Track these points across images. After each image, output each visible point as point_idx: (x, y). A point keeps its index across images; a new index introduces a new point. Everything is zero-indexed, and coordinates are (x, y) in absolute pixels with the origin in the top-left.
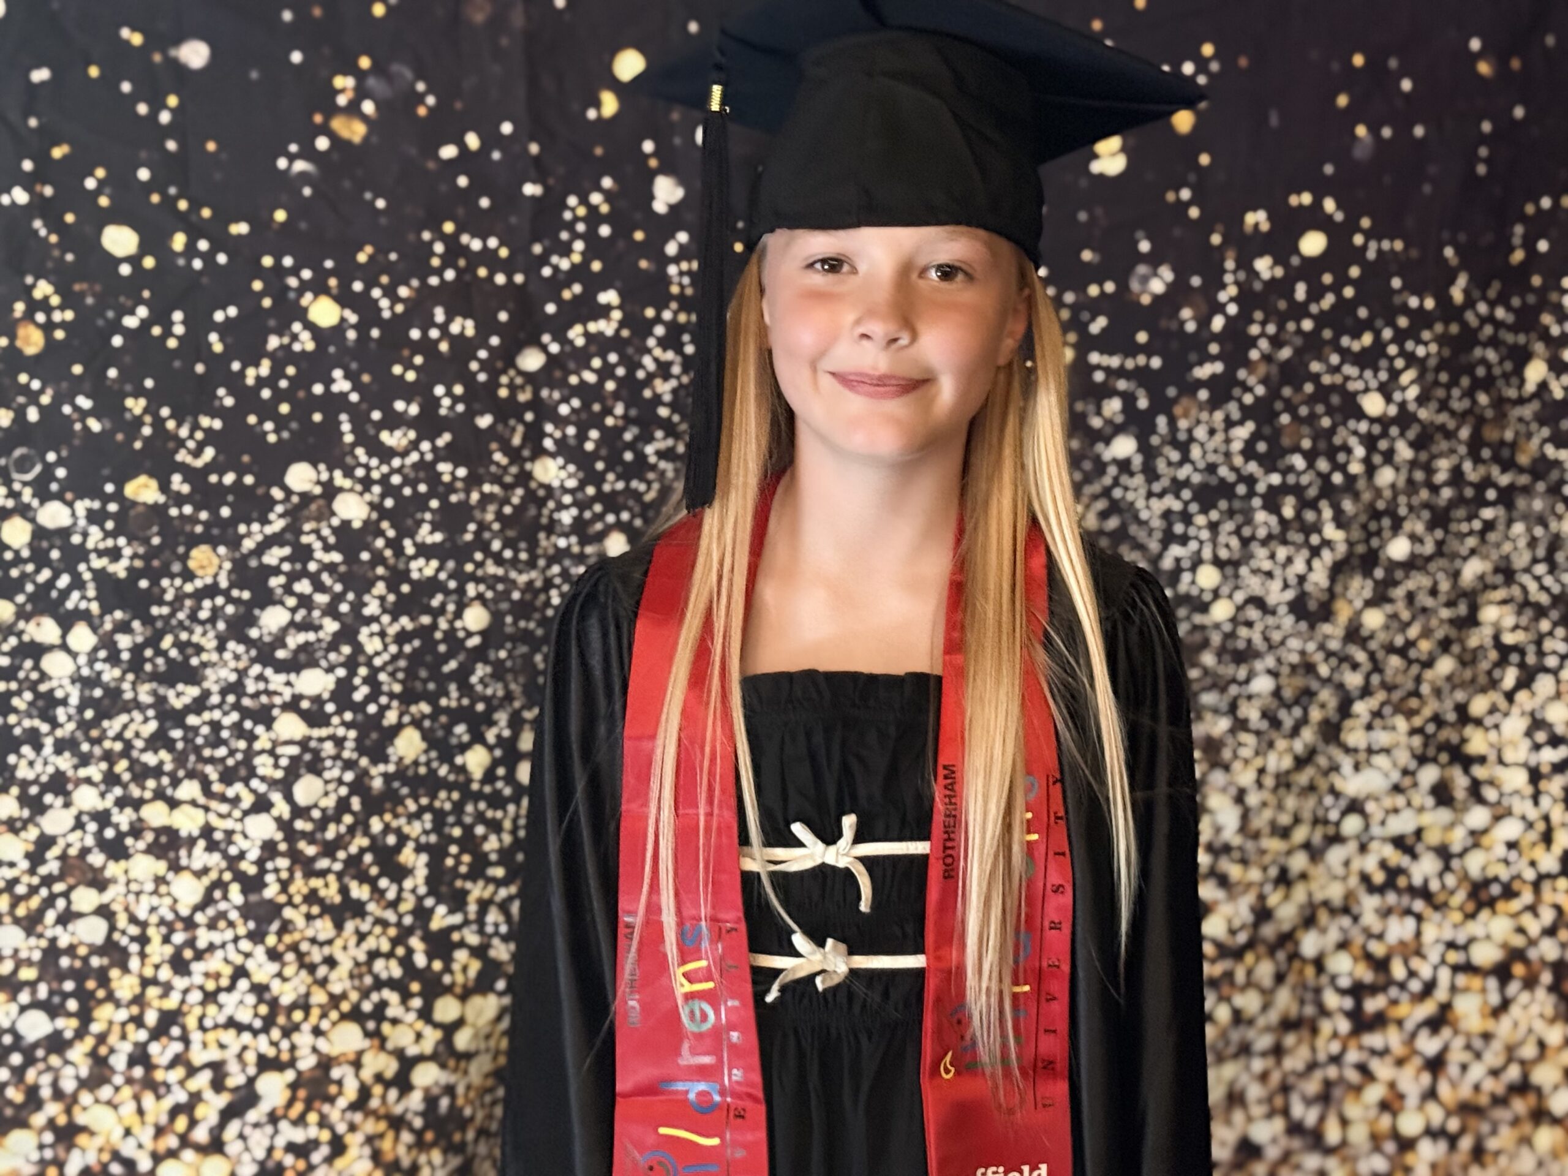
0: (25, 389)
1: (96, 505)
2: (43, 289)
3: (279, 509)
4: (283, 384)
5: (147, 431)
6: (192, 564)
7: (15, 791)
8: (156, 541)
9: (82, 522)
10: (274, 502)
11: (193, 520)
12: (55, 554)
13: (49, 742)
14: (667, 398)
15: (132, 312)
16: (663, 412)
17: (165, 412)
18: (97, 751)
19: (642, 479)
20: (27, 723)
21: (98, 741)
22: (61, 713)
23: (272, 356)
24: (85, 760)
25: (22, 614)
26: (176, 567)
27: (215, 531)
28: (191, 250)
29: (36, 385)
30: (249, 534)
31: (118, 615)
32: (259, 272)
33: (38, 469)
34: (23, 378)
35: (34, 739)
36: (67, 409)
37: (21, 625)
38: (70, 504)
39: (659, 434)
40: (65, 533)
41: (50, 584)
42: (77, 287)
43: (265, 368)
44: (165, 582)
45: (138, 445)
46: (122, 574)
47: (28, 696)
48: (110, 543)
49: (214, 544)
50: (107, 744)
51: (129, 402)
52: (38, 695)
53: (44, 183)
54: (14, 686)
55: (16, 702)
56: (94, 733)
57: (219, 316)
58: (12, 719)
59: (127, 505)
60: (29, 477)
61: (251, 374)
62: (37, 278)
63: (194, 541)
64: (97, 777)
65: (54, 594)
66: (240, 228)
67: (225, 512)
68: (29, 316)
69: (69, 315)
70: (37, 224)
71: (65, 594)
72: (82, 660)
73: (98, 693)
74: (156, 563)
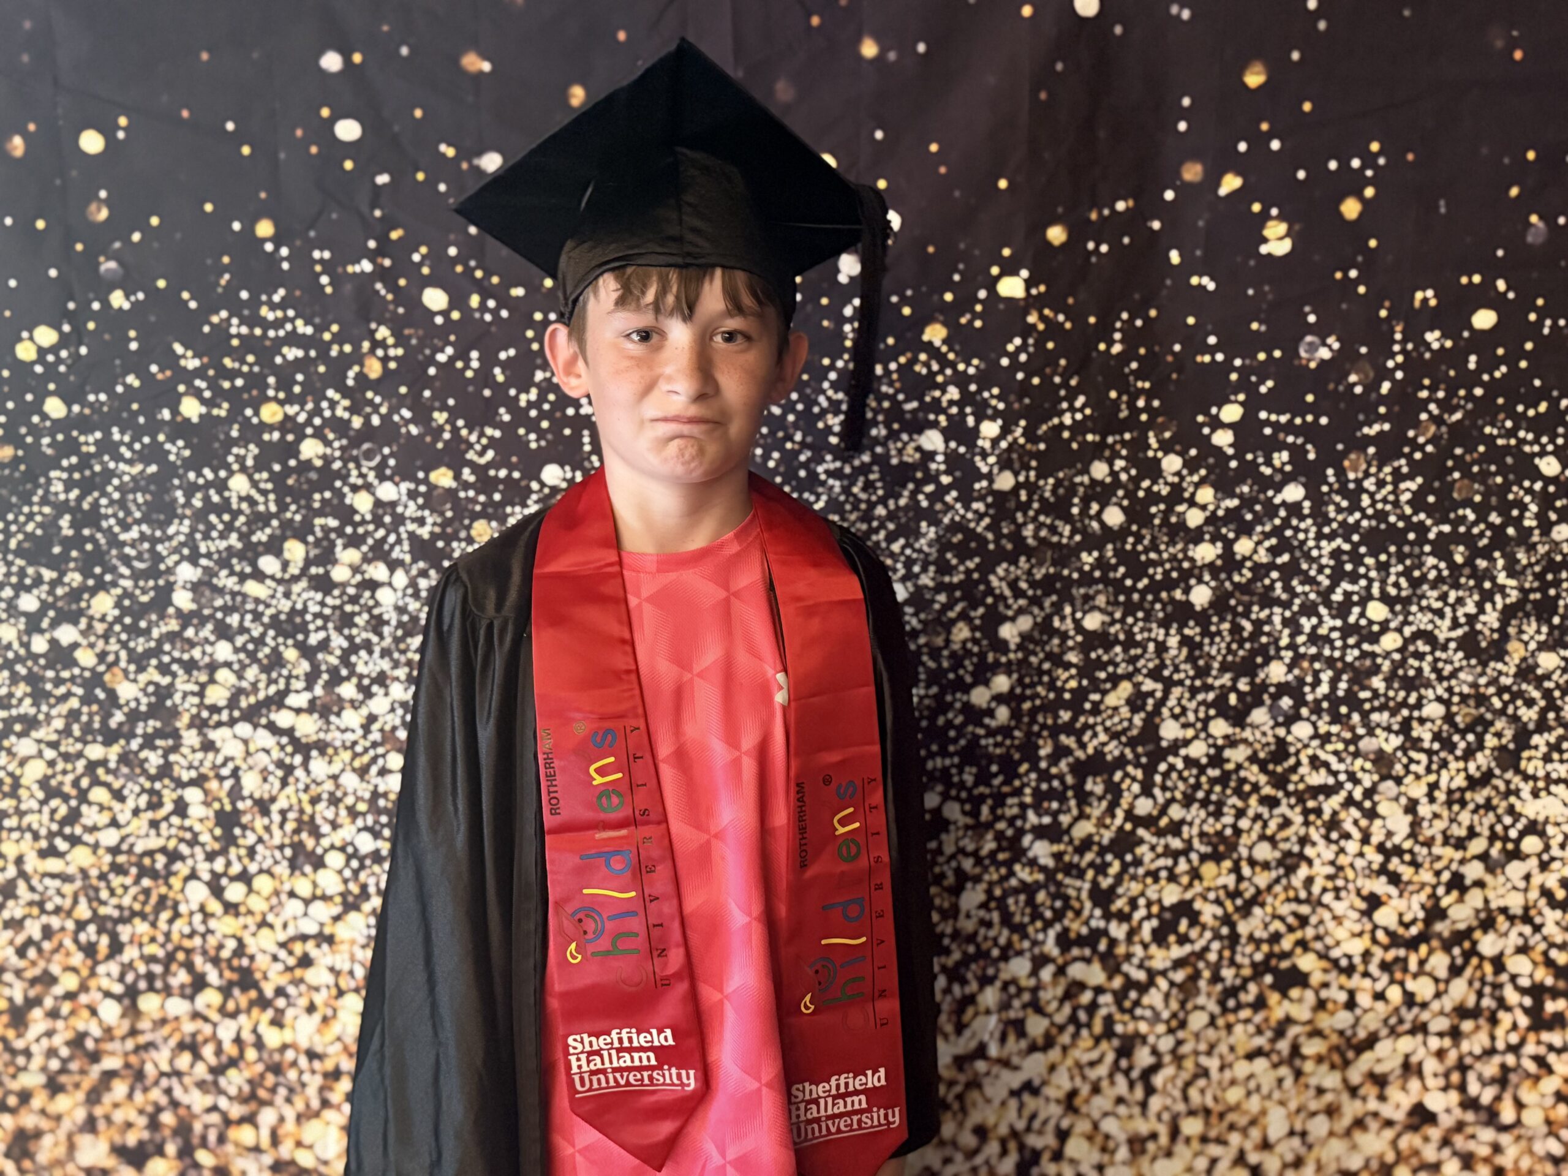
0: (371, 403)
1: (412, 486)
2: (383, 332)
3: (534, 497)
4: (546, 407)
5: (447, 436)
6: (473, 533)
7: (354, 680)
8: (449, 514)
9: (404, 498)
10: (531, 491)
11: (474, 501)
12: (387, 519)
13: (377, 650)
14: (837, 429)
15: (442, 351)
16: (834, 440)
17: (460, 423)
18: (403, 659)
19: (812, 492)
20: (364, 635)
21: (403, 652)
22: (386, 630)
23: (538, 386)
24: (396, 665)
25: (366, 560)
26: (463, 534)
27: (490, 510)
28: (483, 308)
29: (378, 400)
30: (513, 514)
31: (421, 564)
32: (532, 324)
33: (378, 459)
34: (369, 395)
35: (368, 646)
36: (396, 418)
37: (365, 567)
38: (397, 484)
39: (829, 457)
40: (393, 504)
41: (384, 540)
42: (407, 332)
43: (533, 394)
44: (455, 544)
45: (440, 445)
46: (426, 536)
47: (366, 616)
48: (419, 514)
49: (489, 518)
50: (410, 655)
51: (436, 415)
52: (372, 616)
53: (384, 256)
54: (357, 608)
55: (357, 620)
56: (402, 646)
57: (503, 356)
58: (355, 631)
59: (432, 487)
60: (373, 464)
61: (523, 398)
62: (379, 324)
63: (475, 516)
64: (403, 677)
65: (386, 547)
66: (518, 292)
67: (497, 497)
68: (372, 351)
69: (400, 352)
70: (379, 286)
71: (392, 546)
72: (400, 594)
73: (405, 618)
74: (449, 530)
